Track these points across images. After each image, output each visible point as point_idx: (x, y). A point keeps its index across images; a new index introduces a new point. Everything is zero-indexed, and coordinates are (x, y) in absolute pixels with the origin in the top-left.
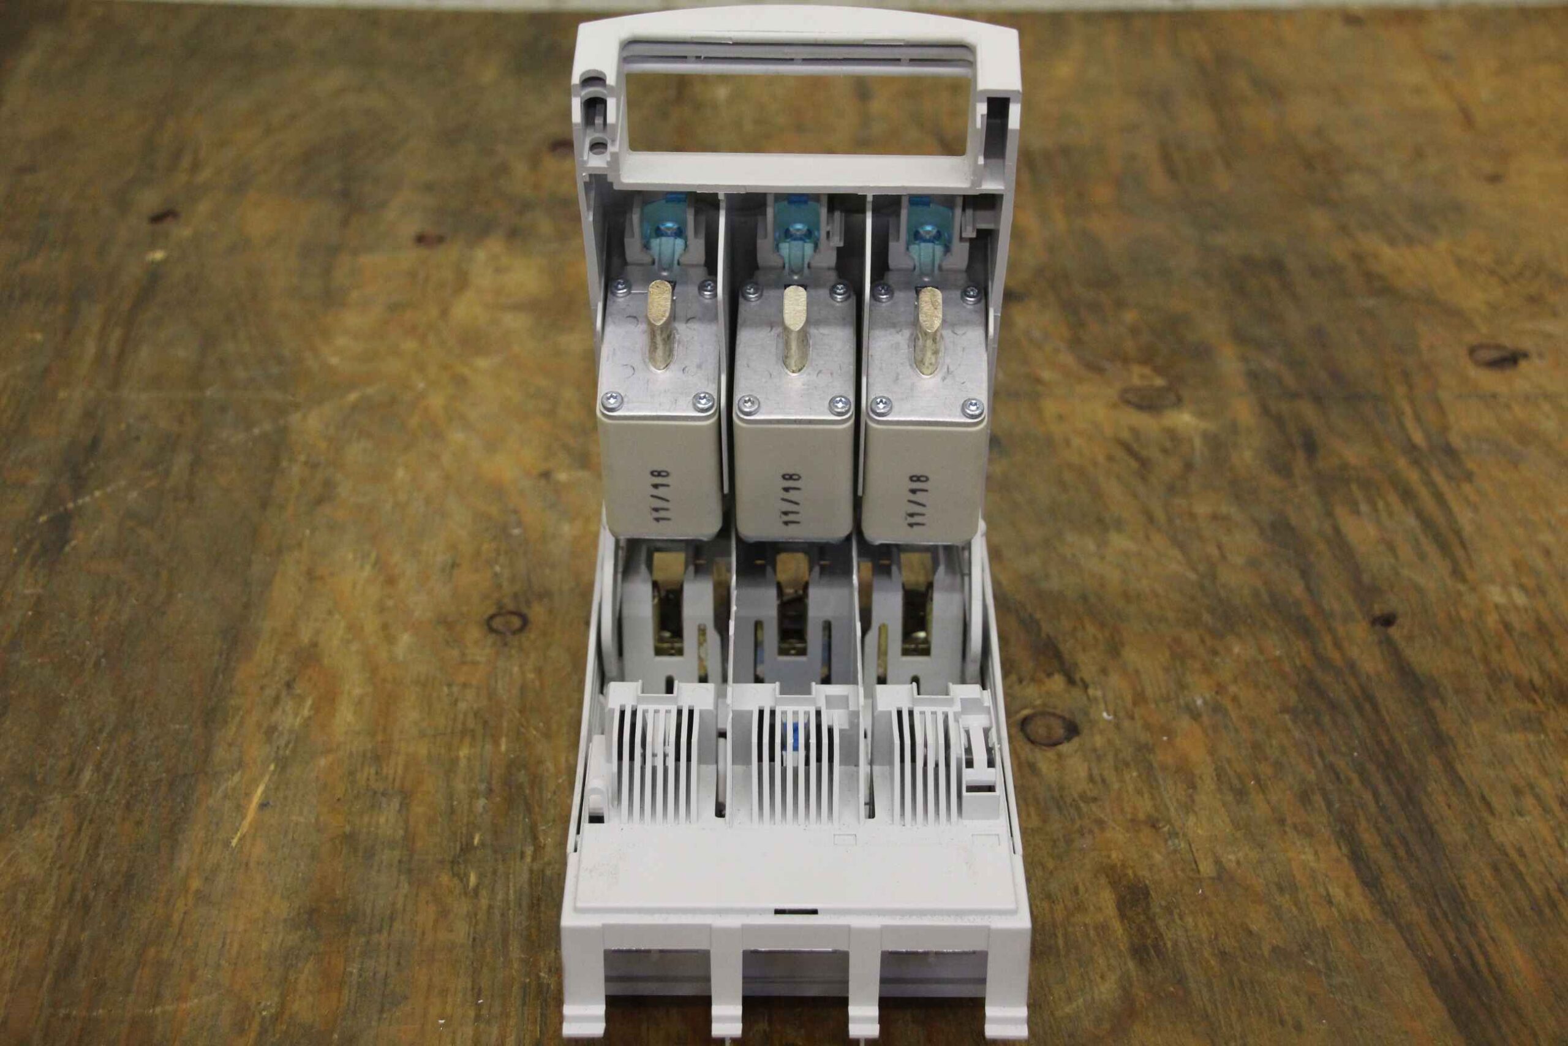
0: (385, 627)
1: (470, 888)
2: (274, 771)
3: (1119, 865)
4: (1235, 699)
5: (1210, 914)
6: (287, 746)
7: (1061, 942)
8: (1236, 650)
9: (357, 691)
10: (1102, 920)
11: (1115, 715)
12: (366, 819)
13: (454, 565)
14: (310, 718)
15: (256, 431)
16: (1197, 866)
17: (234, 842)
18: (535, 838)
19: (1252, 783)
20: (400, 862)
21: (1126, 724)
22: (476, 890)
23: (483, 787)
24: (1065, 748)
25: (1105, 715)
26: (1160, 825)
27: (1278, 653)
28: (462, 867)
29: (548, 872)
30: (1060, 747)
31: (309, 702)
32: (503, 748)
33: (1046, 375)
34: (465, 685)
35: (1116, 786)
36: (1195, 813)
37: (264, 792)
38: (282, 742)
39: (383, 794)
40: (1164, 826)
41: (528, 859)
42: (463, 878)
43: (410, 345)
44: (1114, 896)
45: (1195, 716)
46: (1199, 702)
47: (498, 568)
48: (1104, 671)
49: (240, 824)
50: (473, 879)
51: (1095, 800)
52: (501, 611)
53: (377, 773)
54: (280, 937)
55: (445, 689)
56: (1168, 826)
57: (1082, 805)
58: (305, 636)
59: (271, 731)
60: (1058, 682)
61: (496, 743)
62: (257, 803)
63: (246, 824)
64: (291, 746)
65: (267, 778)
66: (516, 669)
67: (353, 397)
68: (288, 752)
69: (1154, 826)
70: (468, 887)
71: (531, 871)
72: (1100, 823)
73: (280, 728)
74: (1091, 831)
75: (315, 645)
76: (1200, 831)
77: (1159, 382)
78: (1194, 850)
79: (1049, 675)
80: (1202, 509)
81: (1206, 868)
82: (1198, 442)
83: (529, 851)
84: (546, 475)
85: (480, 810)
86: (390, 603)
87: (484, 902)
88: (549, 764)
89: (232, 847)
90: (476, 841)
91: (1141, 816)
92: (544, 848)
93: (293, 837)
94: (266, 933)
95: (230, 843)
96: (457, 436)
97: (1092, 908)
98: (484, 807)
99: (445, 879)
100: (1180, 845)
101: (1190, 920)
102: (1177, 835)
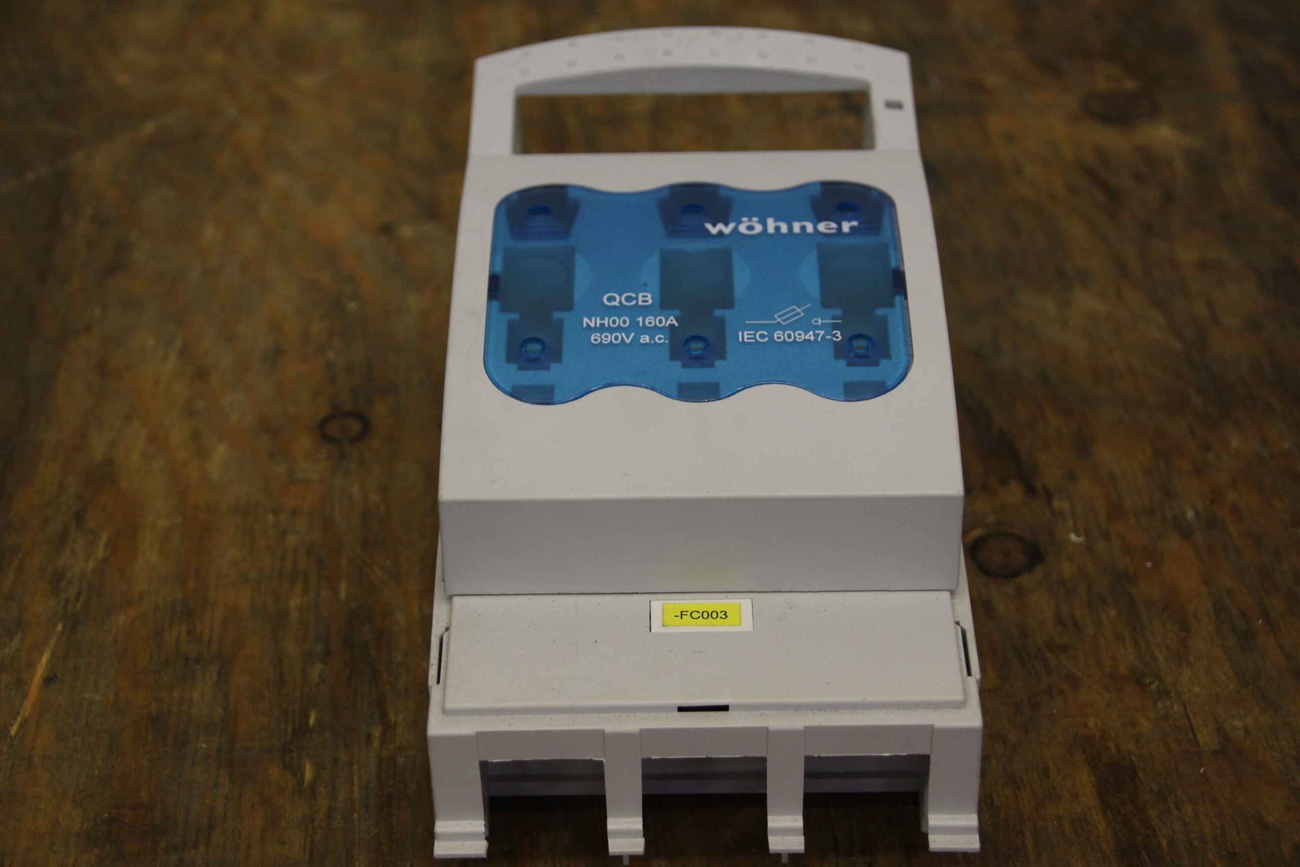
0: (196, 436)
1: (305, 784)
2: (62, 633)
3: (1097, 736)
4: (1235, 510)
5: (1214, 801)
6: (78, 597)
7: (1029, 842)
8: (1234, 442)
9: (163, 523)
10: (1079, 811)
11: (1087, 533)
12: (176, 694)
13: (278, 352)
14: (104, 561)
15: (30, 176)
16: (1195, 735)
17: (13, 730)
18: (384, 716)
19: (1260, 621)
20: (219, 751)
21: (1101, 546)
22: (313, 788)
23: (319, 648)
24: (1026, 580)
25: (1073, 537)
26: (1147, 681)
27: (1286, 445)
28: (295, 755)
29: (401, 761)
30: (1019, 579)
31: (104, 538)
32: (343, 594)
33: (992, 79)
34: (295, 512)
35: (1091, 630)
36: (1189, 663)
37: (50, 660)
38: (72, 593)
39: (197, 661)
40: (1151, 683)
41: (376, 744)
42: (296, 771)
43: (216, 58)
44: (1093, 779)
45: (1186, 533)
46: (1190, 514)
47: (331, 355)
48: (1071, 476)
49: (21, 705)
50: (308, 773)
51: (1065, 648)
52: (337, 413)
53: (189, 632)
54: (72, 859)
55: (271, 518)
56: (1156, 683)
57: (1049, 655)
58: (98, 448)
59: (57, 579)
60: (1014, 493)
61: (335, 590)
62: (41, 676)
63: (27, 708)
64: (82, 598)
65: (53, 642)
66: (356, 489)
67: (148, 128)
68: (79, 606)
69: (1139, 683)
70: (303, 784)
71: (380, 760)
72: (1073, 680)
73: (69, 575)
74: (1062, 692)
75: (109, 462)
76: (1197, 689)
77: (1130, 85)
78: (1191, 715)
79: (1004, 482)
80: (1187, 255)
81: (1206, 738)
82: (1179, 165)
83: (377, 733)
84: (387, 230)
85: (316, 678)
86: (201, 404)
87: (323, 803)
88: (400, 618)
89: (11, 737)
90: (312, 721)
91: (1123, 670)
92: (395, 727)
93: (87, 722)
94: (54, 852)
95: (9, 731)
96: (279, 180)
97: (1067, 795)
98: (320, 675)
99: (274, 772)
100: (1172, 708)
101: (1188, 808)
102: (1168, 693)
